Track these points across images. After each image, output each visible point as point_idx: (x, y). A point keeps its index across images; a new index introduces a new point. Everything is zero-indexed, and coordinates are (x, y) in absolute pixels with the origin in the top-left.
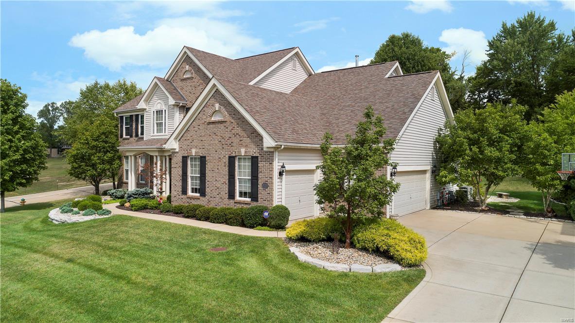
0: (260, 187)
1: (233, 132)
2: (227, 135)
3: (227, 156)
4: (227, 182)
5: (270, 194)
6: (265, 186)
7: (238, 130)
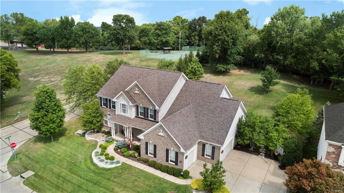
0: (179, 162)
1: (168, 141)
2: (166, 142)
3: (166, 148)
4: (165, 156)
5: (183, 165)
6: (181, 162)
7: (171, 142)
